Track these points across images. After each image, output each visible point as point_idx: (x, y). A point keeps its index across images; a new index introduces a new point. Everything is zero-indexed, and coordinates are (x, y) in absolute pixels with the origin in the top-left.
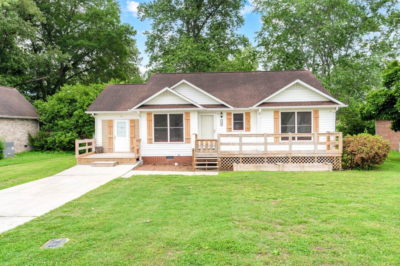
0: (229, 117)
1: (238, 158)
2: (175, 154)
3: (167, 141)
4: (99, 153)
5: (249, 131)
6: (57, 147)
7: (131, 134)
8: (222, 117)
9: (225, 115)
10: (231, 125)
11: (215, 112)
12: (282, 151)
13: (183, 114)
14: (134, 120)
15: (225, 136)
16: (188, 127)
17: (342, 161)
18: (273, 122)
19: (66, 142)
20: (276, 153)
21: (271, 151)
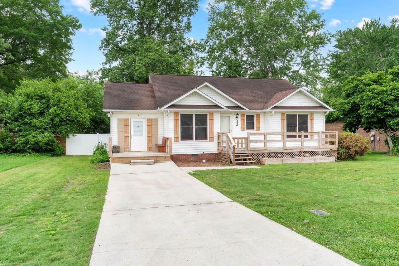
0: (243, 118)
1: (263, 153)
2: (200, 152)
3: (193, 140)
4: (117, 153)
5: (259, 130)
6: (29, 148)
7: (148, 133)
8: (237, 117)
9: (239, 116)
10: (244, 124)
11: (231, 113)
12: (297, 147)
13: (207, 115)
14: (151, 119)
15: (254, 134)
16: (212, 127)
17: (338, 154)
18: (280, 123)
19: (43, 142)
20: (293, 148)
21: (288, 147)
